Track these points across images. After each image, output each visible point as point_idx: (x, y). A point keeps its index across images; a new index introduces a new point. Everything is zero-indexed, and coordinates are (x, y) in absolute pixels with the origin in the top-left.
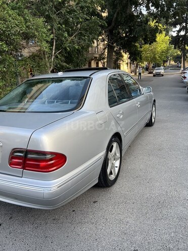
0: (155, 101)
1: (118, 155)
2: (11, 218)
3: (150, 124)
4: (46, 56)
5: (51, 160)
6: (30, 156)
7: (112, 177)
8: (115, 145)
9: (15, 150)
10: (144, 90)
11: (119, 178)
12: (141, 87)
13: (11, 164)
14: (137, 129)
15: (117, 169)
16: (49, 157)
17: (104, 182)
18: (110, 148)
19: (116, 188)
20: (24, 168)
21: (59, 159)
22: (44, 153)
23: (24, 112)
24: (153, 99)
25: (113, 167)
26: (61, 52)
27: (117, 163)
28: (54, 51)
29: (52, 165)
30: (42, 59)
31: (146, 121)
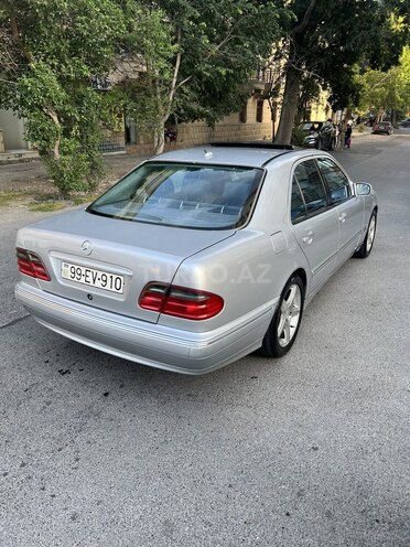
0: (376, 208)
1: (297, 307)
2: (122, 386)
3: (361, 253)
4: (159, 90)
5: (203, 303)
6: (174, 294)
7: (284, 342)
8: (294, 289)
9: (152, 284)
10: (357, 189)
11: (294, 346)
12: (351, 183)
13: (142, 303)
14: (336, 263)
15: (292, 331)
16: (202, 298)
17: (271, 348)
18: (285, 294)
19: (288, 360)
20: (162, 311)
21: (213, 304)
22: (195, 292)
23: (131, 220)
24: (374, 204)
25: (287, 325)
26: (191, 81)
27: (294, 321)
28: (175, 81)
29: (203, 312)
30: (149, 96)
31: (355, 246)
